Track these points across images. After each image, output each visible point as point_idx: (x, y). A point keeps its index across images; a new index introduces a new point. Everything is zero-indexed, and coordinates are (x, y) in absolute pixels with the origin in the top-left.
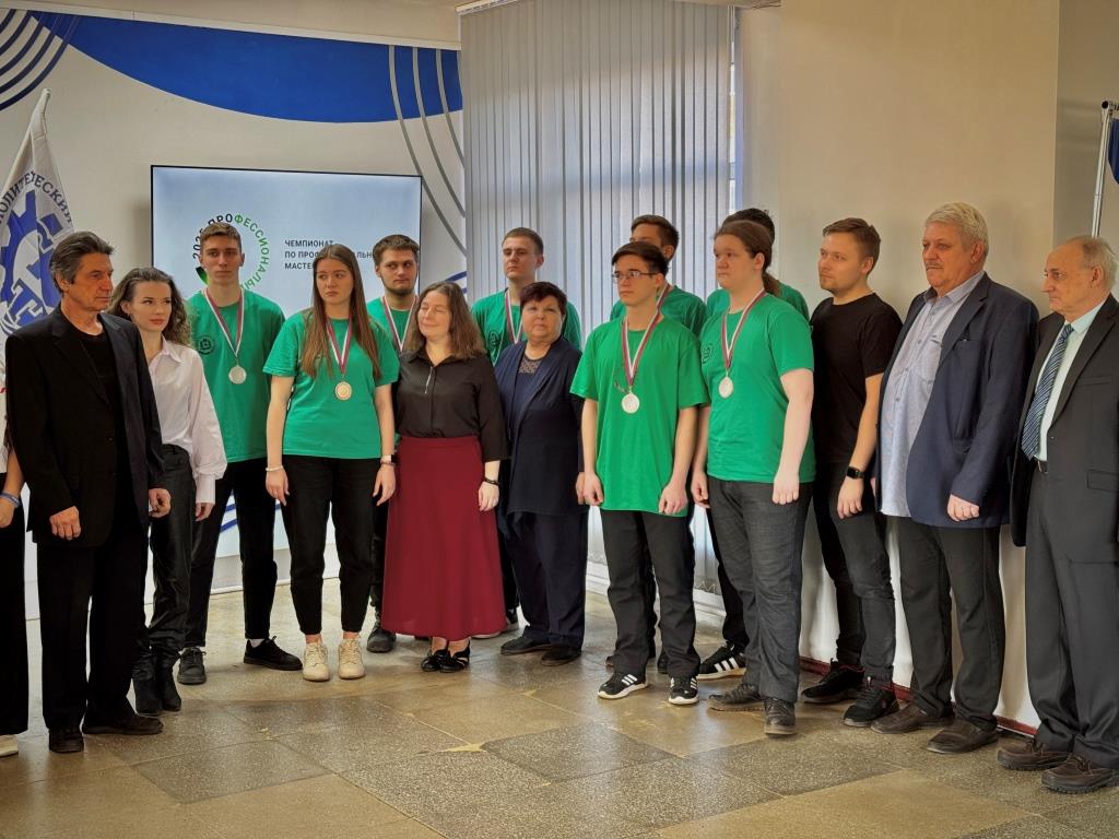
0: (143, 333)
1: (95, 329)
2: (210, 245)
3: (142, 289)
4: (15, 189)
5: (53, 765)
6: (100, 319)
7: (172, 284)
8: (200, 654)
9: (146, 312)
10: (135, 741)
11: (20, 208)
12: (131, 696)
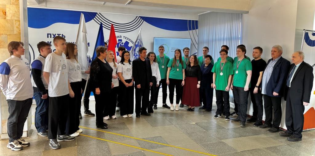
0: (150, 61)
1: (144, 60)
2: (160, 49)
3: (151, 55)
4: (136, 41)
5: (136, 119)
6: (145, 59)
7: (155, 54)
8: (157, 105)
9: (151, 58)
10: (147, 117)
11: (137, 44)
12: (147, 110)
